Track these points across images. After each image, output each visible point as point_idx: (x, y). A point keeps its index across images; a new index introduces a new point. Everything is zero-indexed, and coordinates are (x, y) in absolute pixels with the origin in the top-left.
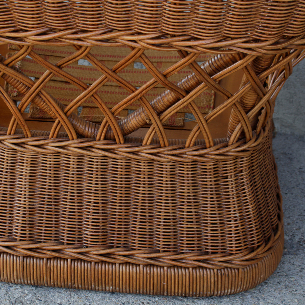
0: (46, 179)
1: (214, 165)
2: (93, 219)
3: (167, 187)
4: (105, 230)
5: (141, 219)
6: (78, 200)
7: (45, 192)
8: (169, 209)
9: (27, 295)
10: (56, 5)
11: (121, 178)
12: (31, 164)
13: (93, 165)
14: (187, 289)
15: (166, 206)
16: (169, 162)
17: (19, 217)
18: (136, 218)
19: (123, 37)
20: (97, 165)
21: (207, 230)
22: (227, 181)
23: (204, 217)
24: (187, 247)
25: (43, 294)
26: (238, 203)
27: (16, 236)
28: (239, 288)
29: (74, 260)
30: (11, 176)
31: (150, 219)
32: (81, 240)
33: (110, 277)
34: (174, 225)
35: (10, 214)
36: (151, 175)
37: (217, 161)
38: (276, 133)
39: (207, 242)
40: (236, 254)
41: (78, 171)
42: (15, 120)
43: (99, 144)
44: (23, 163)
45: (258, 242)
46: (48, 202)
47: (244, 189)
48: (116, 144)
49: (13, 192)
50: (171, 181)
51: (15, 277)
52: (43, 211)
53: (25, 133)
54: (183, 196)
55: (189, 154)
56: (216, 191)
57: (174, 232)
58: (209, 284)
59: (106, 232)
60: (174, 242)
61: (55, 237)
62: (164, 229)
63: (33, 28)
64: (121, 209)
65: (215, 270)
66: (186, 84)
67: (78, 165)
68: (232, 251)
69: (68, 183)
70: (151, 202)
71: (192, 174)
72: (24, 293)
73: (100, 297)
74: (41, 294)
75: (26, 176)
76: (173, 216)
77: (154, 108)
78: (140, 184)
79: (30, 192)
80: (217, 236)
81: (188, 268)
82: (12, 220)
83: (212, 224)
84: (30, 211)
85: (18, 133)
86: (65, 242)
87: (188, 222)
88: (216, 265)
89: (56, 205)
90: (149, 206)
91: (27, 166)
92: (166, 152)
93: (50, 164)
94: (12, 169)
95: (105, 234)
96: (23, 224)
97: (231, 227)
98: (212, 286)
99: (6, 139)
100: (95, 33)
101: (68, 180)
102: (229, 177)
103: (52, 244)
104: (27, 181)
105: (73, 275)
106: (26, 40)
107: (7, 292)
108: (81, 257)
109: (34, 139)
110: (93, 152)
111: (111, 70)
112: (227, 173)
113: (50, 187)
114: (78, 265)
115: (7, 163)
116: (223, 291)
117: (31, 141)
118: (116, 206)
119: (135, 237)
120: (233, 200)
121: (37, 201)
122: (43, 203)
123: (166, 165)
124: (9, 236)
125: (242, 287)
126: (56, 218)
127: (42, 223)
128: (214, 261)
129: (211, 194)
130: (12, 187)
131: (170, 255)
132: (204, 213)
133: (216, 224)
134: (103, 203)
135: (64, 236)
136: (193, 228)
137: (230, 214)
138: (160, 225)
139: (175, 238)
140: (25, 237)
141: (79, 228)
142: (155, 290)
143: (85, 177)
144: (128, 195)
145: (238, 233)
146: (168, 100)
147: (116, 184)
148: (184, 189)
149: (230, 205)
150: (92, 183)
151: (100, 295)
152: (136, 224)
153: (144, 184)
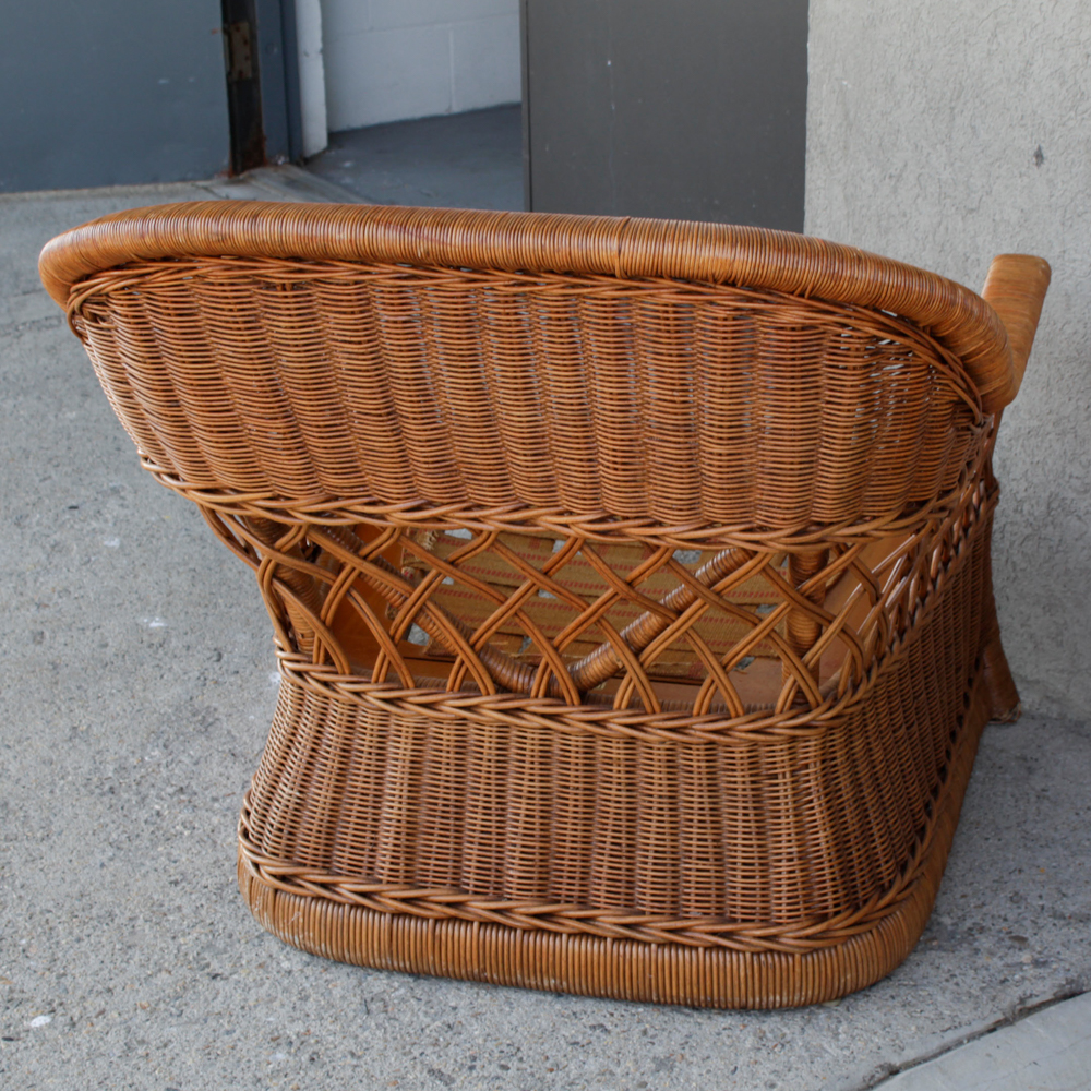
0: (440, 768)
1: (749, 751)
2: (523, 846)
3: (661, 791)
4: (545, 870)
5: (612, 850)
6: (497, 809)
7: (438, 792)
8: (663, 834)
9: (396, 990)
10: (431, 466)
11: (577, 770)
12: (415, 738)
13: (525, 743)
14: (695, 990)
15: (658, 827)
16: (663, 743)
17: (388, 837)
18: (604, 848)
19: (544, 518)
20: (533, 745)
21: (735, 876)
22: (777, 785)
23: (731, 850)
24: (697, 907)
25: (426, 989)
26: (796, 828)
27: (382, 874)
28: (797, 994)
29: (484, 924)
30: (378, 760)
31: (628, 852)
32: (500, 886)
33: (551, 959)
34: (673, 865)
35: (373, 832)
36: (631, 767)
37: (755, 745)
38: (1020, 714)
39: (735, 900)
40: (788, 923)
41: (498, 755)
42: (385, 656)
43: (535, 705)
44: (400, 736)
45: (835, 906)
46: (444, 812)
47: (811, 801)
48: (565, 705)
49: (380, 790)
50: (669, 779)
51: (376, 953)
52: (433, 828)
53: (403, 681)
54: (692, 808)
55: (700, 729)
56: (754, 802)
57: (673, 878)
58: (736, 982)
59: (547, 873)
60: (673, 896)
61: (454, 879)
62: (654, 870)
63: (399, 499)
64: (576, 830)
65: (748, 955)
66: (679, 600)
67: (499, 743)
68: (780, 918)
69: (480, 777)
70: (631, 817)
71: (707, 767)
72: (392, 987)
73: (533, 1000)
74: (423, 989)
75: (404, 761)
76: (673, 847)
77: (628, 642)
78: (611, 783)
79: (410, 791)
80: (754, 889)
81: (697, 948)
82: (375, 845)
83: (744, 864)
84: (408, 828)
85: (391, 679)
86: (471, 888)
87: (699, 859)
88: (748, 944)
89: (457, 819)
90: (628, 827)
91: (406, 743)
92: (655, 724)
93: (449, 740)
94: (379, 748)
95: (545, 876)
96: (394, 851)
97: (780, 873)
98: (743, 987)
99: (369, 691)
100: (499, 510)
101: (480, 771)
102: (780, 776)
103: (446, 892)
104: (407, 770)
105: (481, 952)
106: (388, 518)
107: (360, 984)
108: (497, 917)
109: (419, 691)
110: (523, 718)
111: (540, 571)
112: (776, 768)
113: (447, 784)
114: (492, 935)
115: (372, 735)
116: (764, 999)
117: (413, 695)
118: (566, 823)
119: (600, 884)
120: (787, 822)
121: (424, 809)
122: (432, 813)
123: (659, 749)
124: (368, 874)
125: (803, 993)
126: (456, 843)
127: (430, 852)
128: (745, 936)
129: (745, 808)
130: (378, 781)
131: (661, 921)
132: (729, 844)
133: (752, 864)
134: (542, 817)
135: (469, 878)
136: (708, 871)
137: (780, 848)
138: (646, 863)
139: (674, 890)
140: (397, 877)
141: (498, 864)
142: (635, 991)
143: (512, 766)
144: (589, 803)
145: (795, 884)
146: (651, 627)
147: (568, 781)
148: (692, 796)
149: (780, 830)
150: (522, 779)
151: (533, 997)
152: (602, 860)
153: (619, 784)
